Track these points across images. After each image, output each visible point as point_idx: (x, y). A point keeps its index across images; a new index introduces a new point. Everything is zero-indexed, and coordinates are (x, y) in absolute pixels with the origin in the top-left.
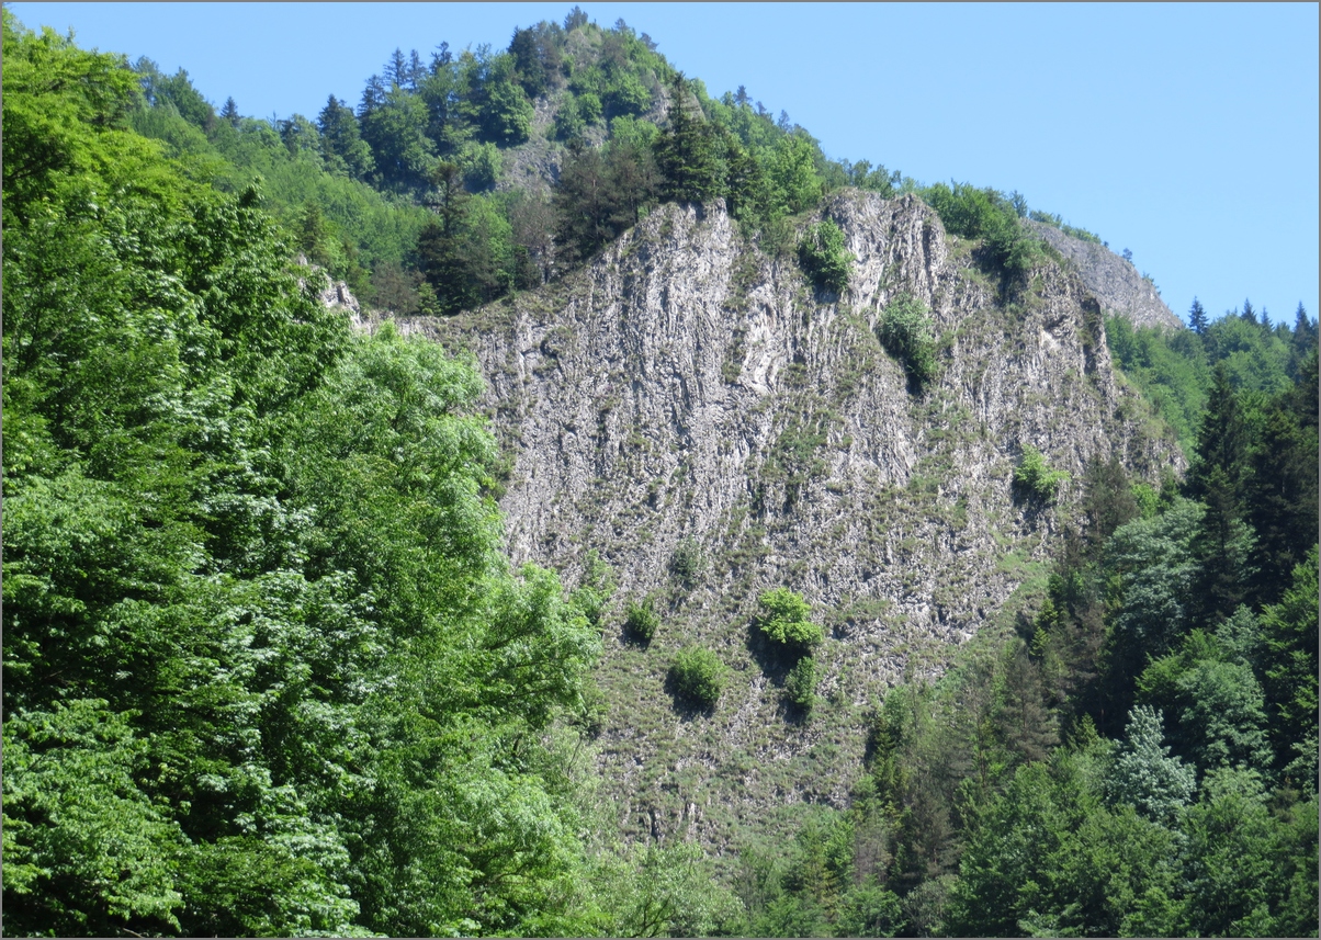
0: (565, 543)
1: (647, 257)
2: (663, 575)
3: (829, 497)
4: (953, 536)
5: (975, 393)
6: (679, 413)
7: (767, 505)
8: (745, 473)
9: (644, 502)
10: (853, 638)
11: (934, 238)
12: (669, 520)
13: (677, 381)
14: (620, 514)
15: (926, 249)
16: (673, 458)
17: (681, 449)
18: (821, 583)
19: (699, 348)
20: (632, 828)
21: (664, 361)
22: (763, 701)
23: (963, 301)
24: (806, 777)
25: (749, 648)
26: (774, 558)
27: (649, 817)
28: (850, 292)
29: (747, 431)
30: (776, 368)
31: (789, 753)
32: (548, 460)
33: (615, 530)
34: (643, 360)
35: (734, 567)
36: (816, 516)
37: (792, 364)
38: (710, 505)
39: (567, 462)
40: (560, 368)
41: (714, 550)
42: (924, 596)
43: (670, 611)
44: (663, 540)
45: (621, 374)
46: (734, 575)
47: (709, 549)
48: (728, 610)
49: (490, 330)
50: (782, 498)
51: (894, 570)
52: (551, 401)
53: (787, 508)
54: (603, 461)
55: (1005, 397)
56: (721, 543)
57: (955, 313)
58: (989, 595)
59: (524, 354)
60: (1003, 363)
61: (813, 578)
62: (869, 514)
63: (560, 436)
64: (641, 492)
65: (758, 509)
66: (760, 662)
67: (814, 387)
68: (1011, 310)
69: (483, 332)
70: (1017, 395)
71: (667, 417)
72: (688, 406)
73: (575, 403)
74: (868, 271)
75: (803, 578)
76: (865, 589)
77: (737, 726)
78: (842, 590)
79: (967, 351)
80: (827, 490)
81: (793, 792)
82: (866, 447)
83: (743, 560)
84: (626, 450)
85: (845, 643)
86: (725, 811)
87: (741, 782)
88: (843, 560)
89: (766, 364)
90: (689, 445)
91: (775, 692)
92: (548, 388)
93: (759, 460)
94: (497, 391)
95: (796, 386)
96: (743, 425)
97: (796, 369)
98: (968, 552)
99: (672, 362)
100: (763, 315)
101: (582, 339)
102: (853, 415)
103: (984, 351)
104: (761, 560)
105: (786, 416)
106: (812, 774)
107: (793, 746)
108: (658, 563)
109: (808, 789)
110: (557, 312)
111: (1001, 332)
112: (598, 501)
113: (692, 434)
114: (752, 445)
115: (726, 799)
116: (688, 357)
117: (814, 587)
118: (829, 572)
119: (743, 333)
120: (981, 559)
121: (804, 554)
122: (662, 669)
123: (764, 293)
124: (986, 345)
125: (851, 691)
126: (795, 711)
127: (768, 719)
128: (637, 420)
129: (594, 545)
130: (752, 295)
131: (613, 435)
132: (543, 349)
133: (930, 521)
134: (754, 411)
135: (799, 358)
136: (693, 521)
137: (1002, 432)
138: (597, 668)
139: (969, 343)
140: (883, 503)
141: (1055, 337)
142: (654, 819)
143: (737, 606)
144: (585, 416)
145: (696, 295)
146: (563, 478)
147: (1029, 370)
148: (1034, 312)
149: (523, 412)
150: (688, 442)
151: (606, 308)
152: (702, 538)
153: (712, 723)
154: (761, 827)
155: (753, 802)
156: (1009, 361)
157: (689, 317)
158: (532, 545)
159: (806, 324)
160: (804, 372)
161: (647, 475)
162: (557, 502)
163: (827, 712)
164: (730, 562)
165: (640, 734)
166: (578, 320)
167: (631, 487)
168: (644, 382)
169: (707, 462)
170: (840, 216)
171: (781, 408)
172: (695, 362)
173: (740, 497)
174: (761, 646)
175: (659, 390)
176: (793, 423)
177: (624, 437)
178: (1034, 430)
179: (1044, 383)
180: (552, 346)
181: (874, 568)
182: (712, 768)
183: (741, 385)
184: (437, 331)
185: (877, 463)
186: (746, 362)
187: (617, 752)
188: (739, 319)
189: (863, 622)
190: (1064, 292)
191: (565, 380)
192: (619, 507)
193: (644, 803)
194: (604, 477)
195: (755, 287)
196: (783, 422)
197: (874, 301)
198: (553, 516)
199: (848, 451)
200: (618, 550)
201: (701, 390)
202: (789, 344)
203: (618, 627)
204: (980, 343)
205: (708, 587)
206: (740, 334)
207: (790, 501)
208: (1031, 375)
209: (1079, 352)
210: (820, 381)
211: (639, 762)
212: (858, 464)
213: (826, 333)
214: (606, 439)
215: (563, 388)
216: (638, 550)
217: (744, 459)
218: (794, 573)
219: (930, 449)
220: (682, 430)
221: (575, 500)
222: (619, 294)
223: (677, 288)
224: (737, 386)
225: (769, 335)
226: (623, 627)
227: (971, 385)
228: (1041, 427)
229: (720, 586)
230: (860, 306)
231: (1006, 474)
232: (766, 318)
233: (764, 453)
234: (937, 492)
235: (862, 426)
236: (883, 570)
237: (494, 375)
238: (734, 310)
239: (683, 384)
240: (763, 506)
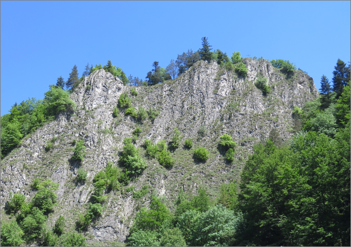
0: (172, 129)
1: (195, 70)
2: (196, 134)
3: (240, 116)
4: (274, 123)
5: (281, 96)
6: (202, 100)
7: (224, 118)
8: (219, 112)
9: (192, 119)
10: (246, 146)
11: (269, 66)
12: (198, 122)
13: (201, 94)
14: (186, 122)
15: (268, 69)
16: (200, 110)
17: (202, 108)
18: (238, 134)
19: (207, 87)
20: (178, 190)
21: (198, 90)
22: (220, 160)
23: (277, 79)
24: (230, 177)
25: (217, 149)
26: (226, 130)
27: (182, 187)
28: (248, 77)
29: (220, 104)
30: (228, 91)
31: (226, 172)
32: (169, 112)
33: (184, 125)
34: (193, 90)
35: (215, 132)
36: (237, 120)
37: (232, 90)
38: (209, 119)
39: (174, 112)
40: (173, 93)
41: (210, 129)
42: (267, 136)
43: (197, 141)
44: (196, 127)
45: (188, 94)
46: (215, 133)
47: (209, 128)
48: (213, 141)
49: (157, 88)
50: (228, 116)
51: (258, 131)
52: (171, 100)
53: (229, 119)
54: (183, 112)
55: (289, 97)
56: (212, 127)
57: (276, 81)
58: (285, 136)
59: (165, 92)
60: (288, 90)
61: (236, 133)
62: (251, 119)
63: (172, 107)
64: (192, 117)
65: (222, 120)
66: (220, 152)
67: (238, 94)
68: (290, 80)
69: (156, 88)
70: (292, 96)
71: (199, 101)
72: (204, 99)
73: (176, 100)
74: (253, 73)
75: (233, 133)
76: (250, 135)
77: (212, 166)
78: (244, 135)
79: (279, 88)
80: (240, 114)
81: (227, 181)
82: (251, 106)
83: (217, 130)
84: (188, 109)
85: (244, 147)
86: (206, 185)
87: (211, 178)
88: (244, 129)
89: (225, 91)
90: (204, 107)
91: (223, 158)
92: (170, 98)
93: (223, 109)
94: (158, 99)
95: (233, 95)
96: (219, 103)
97: (233, 91)
98: (279, 127)
99: (200, 90)
100: (224, 81)
101: (179, 87)
102: (247, 99)
103: (283, 88)
104: (222, 130)
105: (230, 100)
106: (232, 176)
107: (227, 170)
108: (195, 132)
109: (231, 179)
110: (174, 83)
111: (288, 84)
112: (181, 120)
113: (205, 104)
114: (221, 107)
115: (206, 182)
116: (204, 89)
117: (236, 135)
118: (240, 131)
119: (219, 84)
120: (282, 128)
121: (234, 128)
122: (192, 154)
123: (225, 76)
124: (284, 87)
125: (245, 157)
126: (229, 162)
127: (221, 164)
128: (192, 103)
129: (179, 129)
130: (221, 77)
131: (185, 106)
132: (170, 90)
133: (268, 121)
134: (222, 99)
135: (234, 89)
136: (205, 122)
137: (289, 104)
138: (175, 154)
139: (279, 86)
140: (255, 117)
141: (302, 85)
142: (184, 187)
143: (215, 140)
144: (179, 102)
145: (207, 77)
146: (172, 116)
147: (295, 91)
148: (295, 80)
149: (163, 103)
150: (204, 106)
151: (185, 81)
152: (207, 126)
153: (204, 165)
154: (216, 189)
155: (215, 183)
156: (290, 90)
157: (204, 81)
158: (163, 130)
159: (236, 82)
160: (235, 91)
161: (193, 113)
162: (171, 121)
163: (238, 162)
164: (214, 131)
165: (183, 168)
166: (178, 84)
167: (189, 116)
168: (193, 95)
169: (209, 110)
170: (245, 62)
171: (229, 99)
172: (206, 90)
173: (218, 117)
174: (221, 148)
175: (197, 96)
176: (232, 102)
177: (188, 106)
178: (297, 103)
179: (299, 94)
180: (172, 89)
181: (252, 130)
182: (203, 175)
183: (218, 94)
184: (145, 89)
185: (254, 109)
186: (219, 90)
187: (176, 172)
188: (218, 81)
189: (249, 142)
190: (304, 77)
191: (174, 96)
192: (186, 120)
193: (181, 184)
194: (183, 115)
195: (222, 75)
196: (229, 102)
197: (255, 79)
198: (169, 124)
199: (246, 107)
200: (185, 129)
201: (207, 95)
202: (231, 86)
203: (183, 146)
204: (282, 86)
205: (208, 136)
206: (218, 84)
207: (230, 117)
208: (296, 92)
209: (308, 88)
210: (239, 93)
211: (182, 174)
212: (249, 109)
213: (241, 84)
214: (184, 107)
215: (173, 97)
216: (190, 129)
217: (219, 110)
218: (231, 132)
219: (269, 107)
220: (202, 104)
221: (175, 120)
222: (188, 78)
223: (201, 75)
224: (217, 95)
225: (226, 85)
226: (184, 145)
227: (280, 94)
228: (299, 102)
229: (211, 136)
230: (250, 80)
231: (290, 112)
232: (225, 81)
233: (224, 108)
234: (270, 115)
235: (250, 101)
236: (255, 131)
237: (158, 96)
238: (217, 80)
239: (203, 94)
240: (223, 119)
